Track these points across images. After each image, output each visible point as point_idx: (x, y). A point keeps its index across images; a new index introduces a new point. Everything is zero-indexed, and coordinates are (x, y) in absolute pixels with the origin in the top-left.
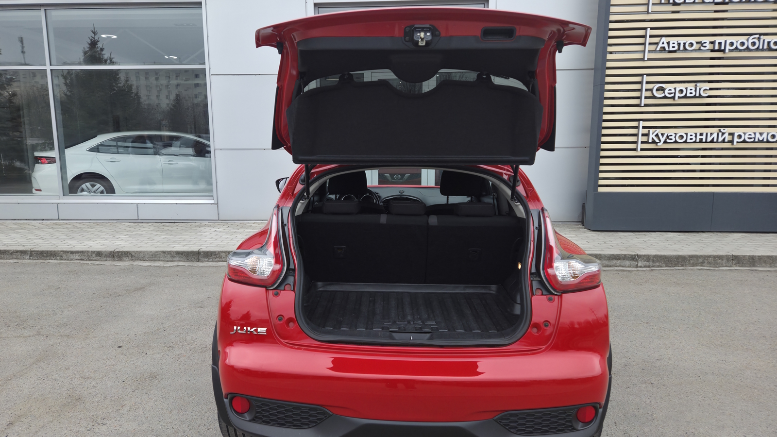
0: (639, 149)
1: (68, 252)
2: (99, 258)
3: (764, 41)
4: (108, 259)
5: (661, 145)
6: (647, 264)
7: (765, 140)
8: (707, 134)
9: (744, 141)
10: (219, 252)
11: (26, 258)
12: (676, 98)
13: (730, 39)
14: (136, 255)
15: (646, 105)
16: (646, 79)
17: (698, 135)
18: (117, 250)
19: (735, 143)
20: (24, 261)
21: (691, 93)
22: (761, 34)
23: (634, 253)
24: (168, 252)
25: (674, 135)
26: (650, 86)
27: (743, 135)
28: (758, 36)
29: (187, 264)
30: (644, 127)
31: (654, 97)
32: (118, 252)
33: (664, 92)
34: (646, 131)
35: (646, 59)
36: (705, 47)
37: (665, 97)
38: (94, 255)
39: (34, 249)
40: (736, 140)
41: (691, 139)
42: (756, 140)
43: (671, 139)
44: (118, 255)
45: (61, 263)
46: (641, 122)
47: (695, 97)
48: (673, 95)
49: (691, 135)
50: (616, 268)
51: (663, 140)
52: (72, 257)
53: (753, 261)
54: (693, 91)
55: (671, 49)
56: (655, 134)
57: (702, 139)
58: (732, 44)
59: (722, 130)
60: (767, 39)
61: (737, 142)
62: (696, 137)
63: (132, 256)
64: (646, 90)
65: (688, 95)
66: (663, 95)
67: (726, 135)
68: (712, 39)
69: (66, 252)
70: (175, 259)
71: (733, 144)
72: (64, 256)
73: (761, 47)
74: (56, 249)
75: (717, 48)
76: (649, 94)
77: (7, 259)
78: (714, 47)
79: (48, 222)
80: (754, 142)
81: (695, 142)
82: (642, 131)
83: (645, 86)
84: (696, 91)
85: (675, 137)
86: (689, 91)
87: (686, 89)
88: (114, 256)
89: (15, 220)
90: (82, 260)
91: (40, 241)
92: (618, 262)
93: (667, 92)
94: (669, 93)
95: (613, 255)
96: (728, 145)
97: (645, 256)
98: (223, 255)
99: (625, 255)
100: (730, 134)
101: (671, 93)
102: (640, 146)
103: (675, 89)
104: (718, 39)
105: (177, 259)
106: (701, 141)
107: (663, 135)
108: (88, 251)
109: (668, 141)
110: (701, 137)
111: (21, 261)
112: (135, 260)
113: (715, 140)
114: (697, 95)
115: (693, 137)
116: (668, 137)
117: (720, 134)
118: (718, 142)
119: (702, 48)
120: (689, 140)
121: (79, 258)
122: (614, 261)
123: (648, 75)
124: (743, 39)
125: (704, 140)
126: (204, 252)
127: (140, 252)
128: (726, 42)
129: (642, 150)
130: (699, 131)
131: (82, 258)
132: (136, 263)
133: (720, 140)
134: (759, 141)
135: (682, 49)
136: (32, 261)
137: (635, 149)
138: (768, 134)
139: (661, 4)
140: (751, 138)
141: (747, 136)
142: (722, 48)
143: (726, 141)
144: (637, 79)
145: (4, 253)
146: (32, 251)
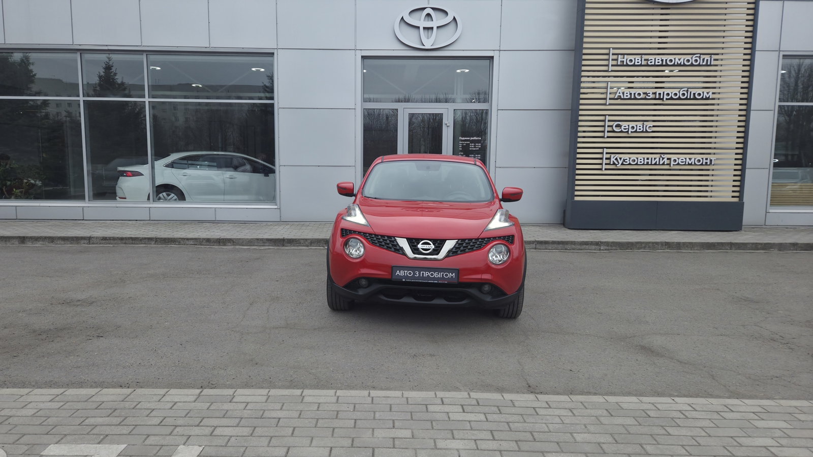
0: (604, 169)
1: (184, 239)
2: (208, 243)
3: (691, 92)
4: (215, 244)
5: (619, 166)
6: (607, 248)
7: (693, 163)
8: (652, 159)
9: (678, 164)
10: (299, 239)
11: (152, 243)
12: (630, 132)
13: (666, 91)
14: (236, 242)
15: (608, 137)
16: (608, 118)
17: (646, 159)
19: (672, 165)
20: (151, 246)
21: (640, 129)
22: (688, 88)
23: (598, 241)
24: (260, 239)
25: (628, 159)
26: (611, 123)
27: (677, 160)
28: (686, 89)
29: (276, 248)
30: (607, 153)
31: (613, 131)
32: (223, 239)
33: (621, 128)
34: (608, 156)
35: (608, 104)
36: (649, 96)
37: (621, 132)
38: (204, 241)
39: (159, 237)
40: (672, 163)
41: (641, 162)
42: (687, 163)
43: (627, 162)
44: (223, 241)
45: (179, 247)
46: (605, 149)
47: (642, 132)
49: (640, 159)
50: (585, 251)
51: (620, 162)
52: (187, 243)
53: (679, 246)
54: (641, 128)
55: (625, 97)
56: (615, 158)
57: (648, 162)
58: (668, 94)
59: (662, 155)
60: (693, 91)
61: (674, 165)
62: (644, 160)
63: (233, 242)
64: (608, 126)
65: (638, 130)
66: (620, 130)
67: (665, 160)
68: (654, 90)
70: (266, 244)
71: (670, 166)
72: (182, 242)
73: (689, 97)
74: (174, 237)
75: (657, 97)
76: (610, 129)
77: (137, 244)
79: (142, 223)
80: (685, 165)
81: (643, 164)
82: (605, 156)
83: (607, 123)
84: (643, 127)
86: (638, 128)
88: (219, 242)
89: (113, 220)
90: (195, 245)
92: (587, 247)
93: (623, 128)
95: (583, 241)
96: (667, 167)
97: (605, 242)
98: (302, 241)
99: (592, 242)
100: (668, 159)
101: (626, 129)
102: (604, 167)
103: (629, 126)
104: (658, 91)
105: (267, 244)
106: (648, 164)
107: (620, 159)
108: (200, 238)
109: (624, 163)
111: (149, 245)
112: (235, 246)
113: (658, 163)
114: (644, 130)
115: (642, 161)
116: (624, 160)
117: (661, 159)
119: (647, 97)
120: (639, 163)
121: (192, 243)
122: (584, 246)
123: (609, 115)
124: (676, 91)
125: (650, 163)
126: (288, 239)
127: (240, 239)
128: (664, 93)
129: (606, 169)
130: (646, 156)
131: (196, 243)
132: (237, 247)
133: (661, 163)
134: (689, 164)
135: (633, 97)
136: (157, 245)
137: (601, 169)
138: (695, 159)
139: (617, 65)
140: (683, 162)
141: (680, 161)
142: (662, 97)
143: (665, 163)
144: (602, 118)
145: (134, 240)
146: (157, 238)
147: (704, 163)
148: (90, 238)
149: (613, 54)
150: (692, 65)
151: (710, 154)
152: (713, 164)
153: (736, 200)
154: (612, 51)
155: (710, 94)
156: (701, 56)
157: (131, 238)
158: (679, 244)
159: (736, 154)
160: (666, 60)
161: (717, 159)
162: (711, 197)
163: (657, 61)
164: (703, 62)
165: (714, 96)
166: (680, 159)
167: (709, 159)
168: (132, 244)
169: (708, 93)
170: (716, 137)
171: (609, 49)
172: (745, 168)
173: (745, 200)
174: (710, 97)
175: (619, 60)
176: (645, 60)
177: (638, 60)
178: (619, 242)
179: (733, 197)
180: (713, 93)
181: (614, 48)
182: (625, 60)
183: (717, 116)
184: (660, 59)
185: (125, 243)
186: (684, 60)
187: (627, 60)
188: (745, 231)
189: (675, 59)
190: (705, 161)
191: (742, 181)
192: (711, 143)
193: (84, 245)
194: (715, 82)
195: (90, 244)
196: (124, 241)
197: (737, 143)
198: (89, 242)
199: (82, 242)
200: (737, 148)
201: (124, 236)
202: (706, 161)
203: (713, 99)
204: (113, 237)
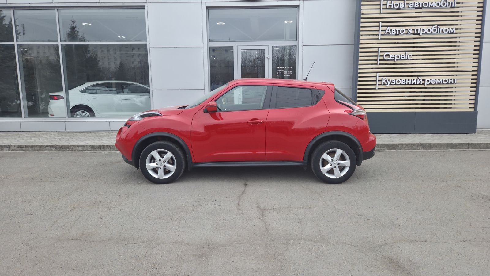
0: (377, 89)
1: (76, 146)
2: (93, 149)
3: (440, 29)
4: (98, 150)
5: (388, 86)
7: (441, 83)
8: (411, 80)
9: (431, 84)
11: (53, 150)
12: (396, 60)
13: (422, 28)
14: (113, 148)
15: (380, 64)
16: (380, 50)
17: (407, 80)
18: (102, 145)
19: (426, 85)
20: (52, 151)
21: (403, 58)
22: (438, 25)
25: (395, 81)
26: (382, 54)
27: (430, 80)
28: (437, 26)
30: (379, 76)
31: (384, 60)
33: (389, 57)
34: (380, 78)
35: (380, 39)
36: (410, 32)
37: (390, 60)
38: (90, 148)
39: (57, 145)
41: (404, 83)
42: (437, 83)
43: (393, 83)
44: (103, 147)
45: (73, 152)
46: (378, 73)
47: (405, 60)
48: (394, 58)
49: (403, 81)
51: (389, 83)
52: (78, 149)
54: (404, 56)
55: (392, 33)
56: (385, 80)
58: (424, 30)
59: (419, 77)
60: (442, 27)
61: (427, 84)
62: (406, 81)
63: (111, 148)
64: (380, 56)
65: (402, 59)
66: (389, 59)
67: (421, 80)
68: (413, 28)
72: (74, 148)
73: (438, 32)
74: (69, 145)
75: (416, 33)
76: (382, 58)
77: (43, 150)
78: (414, 32)
79: (60, 133)
80: (435, 84)
81: (406, 84)
82: (378, 78)
83: (380, 54)
84: (405, 56)
85: (395, 82)
86: (402, 57)
87: (401, 55)
88: (101, 148)
89: (41, 131)
90: (83, 150)
91: (59, 141)
93: (391, 57)
94: (392, 58)
96: (423, 86)
100: (423, 80)
101: (393, 58)
102: (378, 87)
103: (395, 55)
104: (416, 28)
106: (408, 84)
107: (389, 80)
108: (87, 145)
109: (392, 84)
110: (408, 82)
111: (50, 151)
112: (112, 150)
113: (416, 83)
114: (406, 59)
115: (405, 82)
116: (392, 81)
117: (418, 80)
119: (408, 33)
120: (402, 83)
121: (82, 149)
123: (381, 48)
124: (429, 28)
125: (410, 83)
128: (420, 29)
129: (378, 89)
130: (407, 78)
131: (84, 149)
132: (113, 152)
133: (418, 83)
134: (438, 84)
135: (398, 33)
137: (375, 89)
138: (443, 79)
139: (387, 9)
140: (434, 82)
141: (432, 81)
142: (419, 33)
143: (421, 83)
144: (376, 50)
145: (41, 147)
146: (56, 146)
147: (449, 83)
148: (10, 146)
149: (383, 1)
150: (441, 7)
151: (453, 75)
152: (455, 83)
153: (472, 110)
155: (454, 29)
157: (38, 146)
158: (430, 144)
159: (472, 75)
160: (422, 4)
161: (459, 79)
162: (454, 108)
163: (415, 5)
164: (449, 5)
165: (457, 31)
166: (432, 80)
167: (453, 79)
168: (39, 150)
169: (452, 29)
170: (458, 63)
172: (479, 86)
173: (479, 110)
174: (454, 32)
175: (388, 5)
178: (387, 144)
179: (470, 108)
180: (456, 29)
182: (392, 5)
183: (459, 46)
184: (418, 4)
185: (34, 150)
186: (435, 3)
187: (393, 4)
188: (478, 133)
189: (428, 3)
191: (476, 96)
192: (454, 67)
194: (457, 20)
195: (10, 151)
196: (34, 148)
197: (473, 67)
198: (10, 149)
199: (5, 149)
200: (473, 71)
201: (33, 145)
202: (451, 81)
203: (456, 33)
204: (26, 145)
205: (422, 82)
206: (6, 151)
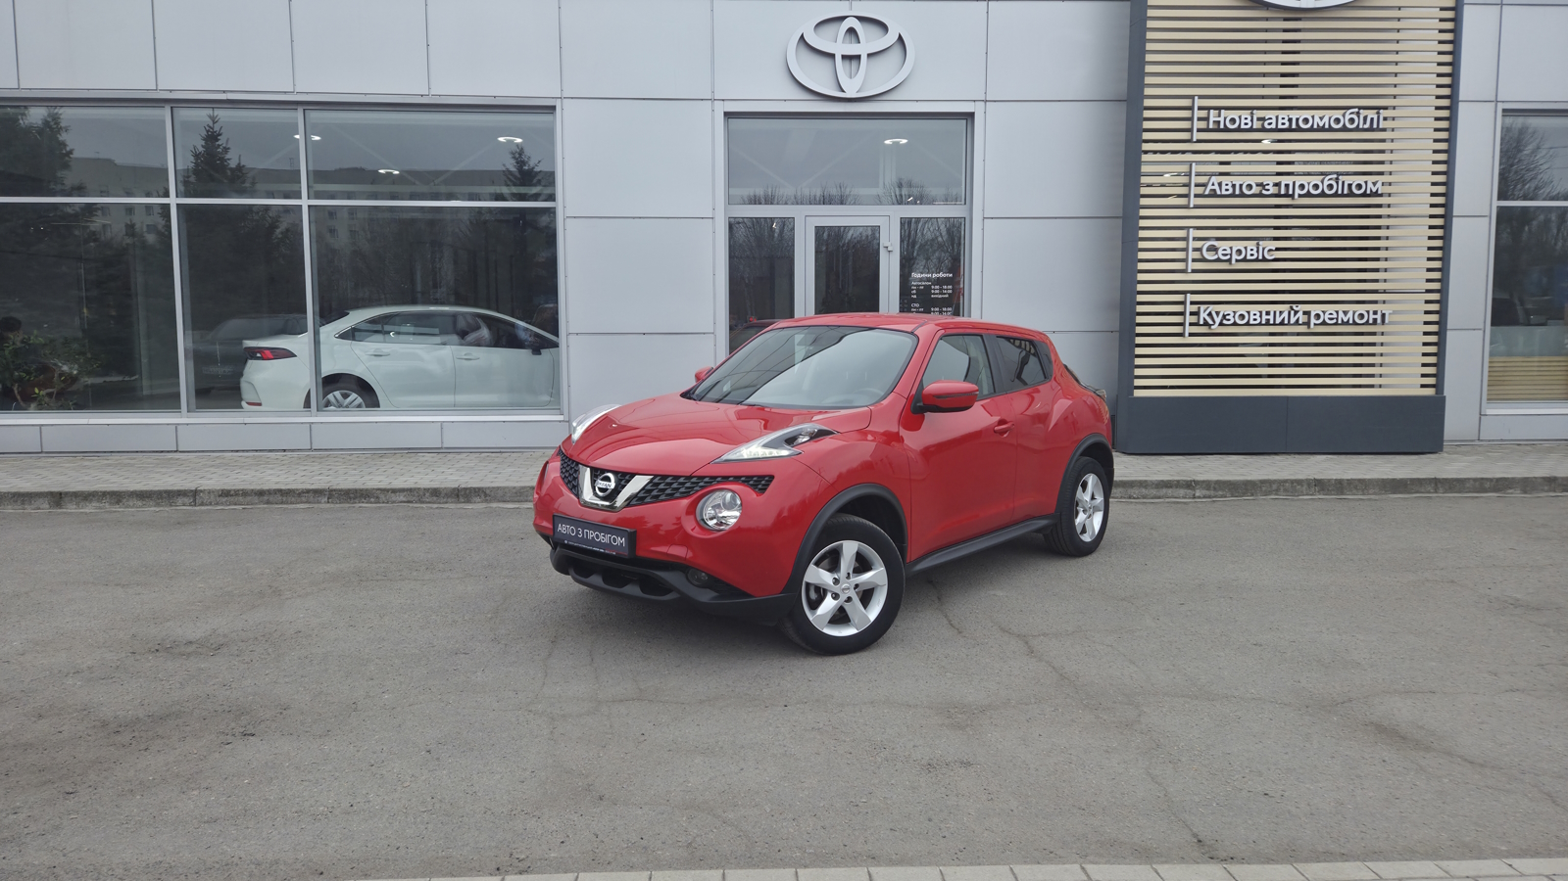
0: (1187, 334)
1: (387, 490)
2: (434, 498)
3: (1343, 183)
4: (449, 500)
5: (1215, 328)
6: (1207, 492)
7: (1351, 322)
8: (1275, 312)
9: (1324, 323)
11: (323, 501)
12: (1233, 261)
13: (1299, 180)
14: (492, 494)
15: (1194, 271)
16: (1193, 233)
17: (1264, 313)
18: (463, 486)
19: (1312, 325)
20: (321, 506)
21: (1252, 255)
22: (1339, 174)
23: (1187, 478)
25: (1232, 314)
26: (1199, 244)
27: (1322, 314)
28: (1336, 176)
30: (1192, 303)
31: (1204, 260)
32: (465, 489)
33: (1217, 253)
34: (1194, 308)
35: (1192, 206)
36: (1268, 190)
37: (1218, 260)
38: (427, 495)
39: (334, 487)
40: (1313, 321)
41: (1255, 320)
42: (1340, 322)
43: (1229, 320)
44: (465, 494)
45: (376, 508)
46: (1188, 295)
47: (1257, 260)
48: (1228, 257)
49: (1255, 315)
50: (1168, 500)
51: (1218, 320)
52: (393, 499)
53: (1340, 487)
54: (1254, 252)
55: (1224, 192)
56: (1207, 312)
57: (1268, 320)
58: (1302, 187)
59: (1294, 306)
60: (1348, 180)
61: (1315, 324)
62: (1261, 316)
63: (486, 495)
64: (1194, 250)
65: (1249, 257)
66: (1216, 257)
67: (1300, 314)
68: (1277, 179)
69: (384, 491)
71: (1309, 327)
72: (382, 497)
73: (1340, 192)
74: (367, 488)
75: (1283, 192)
76: (1197, 255)
77: (292, 503)
78: (1280, 190)
80: (1336, 324)
81: (1260, 324)
82: (1190, 308)
83: (1192, 244)
84: (1258, 252)
85: (1234, 317)
86: (1249, 252)
87: (1246, 248)
90: (409, 502)
92: (1169, 491)
93: (1220, 252)
94: (1223, 255)
95: (1161, 480)
96: (1304, 329)
97: (1203, 482)
99: (1177, 481)
100: (1305, 313)
101: (1226, 255)
102: (1189, 329)
103: (1231, 248)
104: (1285, 180)
106: (1268, 323)
108: (419, 489)
109: (1225, 322)
110: (1268, 317)
111: (316, 506)
112: (491, 501)
113: (1286, 322)
114: (1261, 257)
115: (1257, 317)
116: (1224, 316)
117: (1292, 312)
118: (1289, 324)
119: (1264, 192)
120: (1252, 322)
121: (404, 499)
122: (1164, 490)
123: (1195, 228)
124: (1316, 180)
125: (1272, 322)
127: (498, 489)
128: (1294, 183)
129: (1191, 335)
130: (1265, 308)
131: (410, 499)
132: (492, 505)
133: (1292, 322)
134: (1343, 323)
135: (1237, 192)
136: (332, 505)
137: (1181, 335)
138: (1354, 313)
139: (1207, 130)
140: (1332, 319)
141: (1327, 316)
142: (1291, 192)
143: (1300, 322)
144: (1181, 234)
145: (286, 495)
146: (332, 491)
147: (1371, 321)
148: (195, 493)
149: (1200, 108)
150: (1344, 129)
151: (1382, 302)
152: (1387, 321)
153: (1430, 392)
154: (1198, 102)
155: (1380, 185)
156: (1361, 111)
157: (280, 491)
158: (1338, 482)
159: (1428, 302)
160: (1297, 120)
161: (1395, 312)
162: (1380, 386)
163: (1280, 121)
164: (1365, 123)
165: (1388, 189)
166: (1327, 314)
167: (1379, 313)
168: (282, 503)
169: (1374, 184)
170: (1386, 270)
171: (1192, 97)
172: (1446, 330)
173: (1448, 391)
174: (1380, 192)
175: (1212, 119)
176: (1259, 119)
177: (1246, 119)
178: (1226, 481)
179: (1423, 386)
180: (1385, 184)
181: (1201, 97)
182: (1221, 119)
183: (1388, 227)
184: (1287, 118)
185: (268, 502)
186: (1330, 119)
187: (1225, 119)
188: (1448, 453)
189: (1313, 117)
190: (1372, 317)
191: (1440, 355)
193: (183, 508)
195: (195, 505)
196: (266, 498)
197: (1429, 281)
198: (195, 501)
199: (180, 501)
200: (1429, 291)
201: (266, 487)
202: (1375, 316)
204: (242, 490)
205: (1302, 319)
206: (185, 508)
